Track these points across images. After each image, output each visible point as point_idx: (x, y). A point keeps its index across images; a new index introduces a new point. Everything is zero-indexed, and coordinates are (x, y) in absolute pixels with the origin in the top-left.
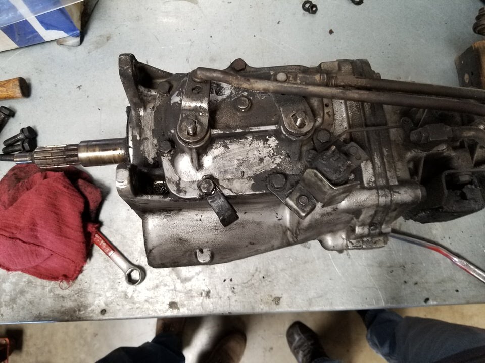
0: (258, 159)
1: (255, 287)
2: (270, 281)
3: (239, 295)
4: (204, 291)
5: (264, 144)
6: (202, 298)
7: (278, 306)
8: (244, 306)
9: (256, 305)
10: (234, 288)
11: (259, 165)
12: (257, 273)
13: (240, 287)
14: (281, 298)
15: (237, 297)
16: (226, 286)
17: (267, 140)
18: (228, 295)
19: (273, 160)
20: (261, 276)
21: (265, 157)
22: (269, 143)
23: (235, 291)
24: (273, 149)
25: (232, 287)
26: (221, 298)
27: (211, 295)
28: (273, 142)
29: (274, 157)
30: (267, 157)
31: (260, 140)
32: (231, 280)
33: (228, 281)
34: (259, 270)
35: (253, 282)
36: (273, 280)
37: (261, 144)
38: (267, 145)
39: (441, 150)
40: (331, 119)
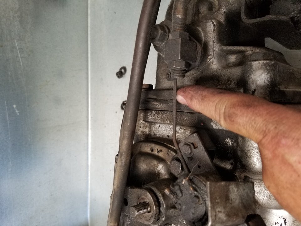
39: (214, 27)
40: (164, 149)
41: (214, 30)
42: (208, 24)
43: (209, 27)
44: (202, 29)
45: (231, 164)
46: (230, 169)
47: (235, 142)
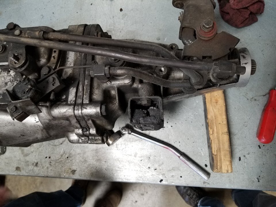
0: (4, 83)
1: (62, 163)
2: (71, 160)
3: (53, 167)
4: (35, 162)
5: (7, 74)
6: (33, 166)
7: (74, 175)
8: (55, 173)
9: (61, 174)
10: (51, 162)
11: (5, 87)
12: (64, 155)
13: (54, 162)
14: (76, 170)
15: (52, 168)
16: (47, 161)
17: (9, 72)
18: (47, 166)
19: (13, 84)
20: (67, 156)
21: (8, 82)
22: (10, 73)
23: (51, 164)
24: (13, 77)
25: (50, 161)
26: (43, 167)
27: (38, 165)
28: (12, 73)
29: (13, 82)
30: (9, 82)
31: (6, 71)
32: (50, 158)
33: (48, 158)
34: (65, 153)
35: (62, 159)
36: (73, 160)
37: (6, 74)
38: (9, 75)
39: (127, 83)
40: (55, 61)
41: (125, 83)
42: (129, 80)
43: (127, 81)
44: (126, 77)
45: (53, 99)
46: (50, 99)
47: (64, 100)
